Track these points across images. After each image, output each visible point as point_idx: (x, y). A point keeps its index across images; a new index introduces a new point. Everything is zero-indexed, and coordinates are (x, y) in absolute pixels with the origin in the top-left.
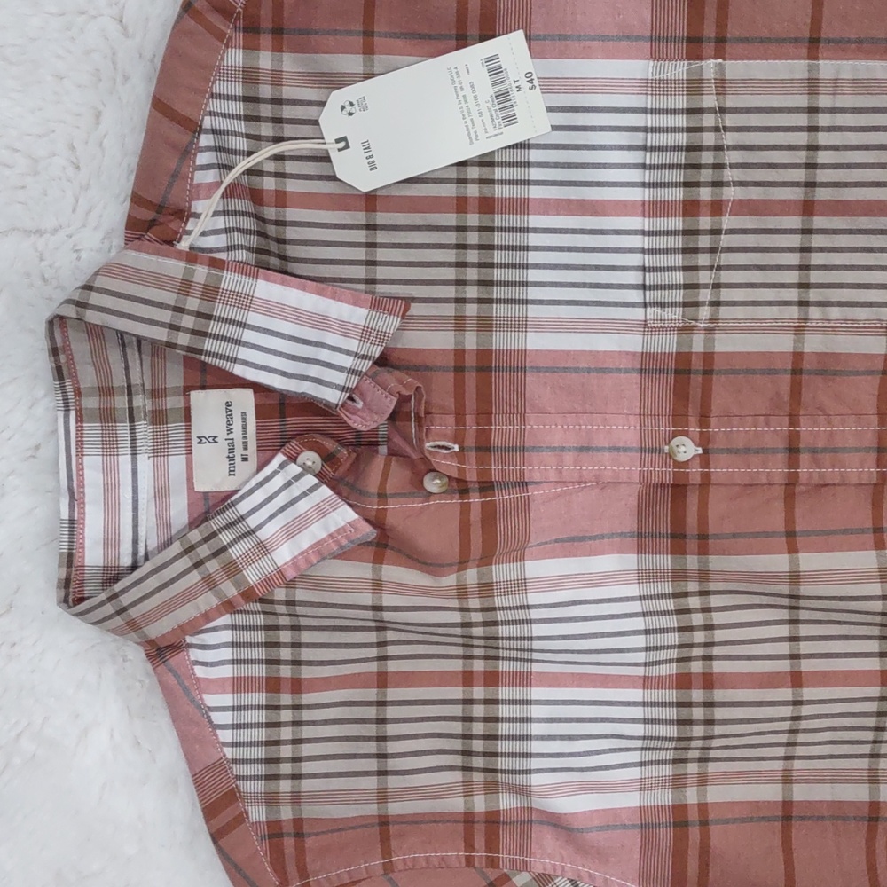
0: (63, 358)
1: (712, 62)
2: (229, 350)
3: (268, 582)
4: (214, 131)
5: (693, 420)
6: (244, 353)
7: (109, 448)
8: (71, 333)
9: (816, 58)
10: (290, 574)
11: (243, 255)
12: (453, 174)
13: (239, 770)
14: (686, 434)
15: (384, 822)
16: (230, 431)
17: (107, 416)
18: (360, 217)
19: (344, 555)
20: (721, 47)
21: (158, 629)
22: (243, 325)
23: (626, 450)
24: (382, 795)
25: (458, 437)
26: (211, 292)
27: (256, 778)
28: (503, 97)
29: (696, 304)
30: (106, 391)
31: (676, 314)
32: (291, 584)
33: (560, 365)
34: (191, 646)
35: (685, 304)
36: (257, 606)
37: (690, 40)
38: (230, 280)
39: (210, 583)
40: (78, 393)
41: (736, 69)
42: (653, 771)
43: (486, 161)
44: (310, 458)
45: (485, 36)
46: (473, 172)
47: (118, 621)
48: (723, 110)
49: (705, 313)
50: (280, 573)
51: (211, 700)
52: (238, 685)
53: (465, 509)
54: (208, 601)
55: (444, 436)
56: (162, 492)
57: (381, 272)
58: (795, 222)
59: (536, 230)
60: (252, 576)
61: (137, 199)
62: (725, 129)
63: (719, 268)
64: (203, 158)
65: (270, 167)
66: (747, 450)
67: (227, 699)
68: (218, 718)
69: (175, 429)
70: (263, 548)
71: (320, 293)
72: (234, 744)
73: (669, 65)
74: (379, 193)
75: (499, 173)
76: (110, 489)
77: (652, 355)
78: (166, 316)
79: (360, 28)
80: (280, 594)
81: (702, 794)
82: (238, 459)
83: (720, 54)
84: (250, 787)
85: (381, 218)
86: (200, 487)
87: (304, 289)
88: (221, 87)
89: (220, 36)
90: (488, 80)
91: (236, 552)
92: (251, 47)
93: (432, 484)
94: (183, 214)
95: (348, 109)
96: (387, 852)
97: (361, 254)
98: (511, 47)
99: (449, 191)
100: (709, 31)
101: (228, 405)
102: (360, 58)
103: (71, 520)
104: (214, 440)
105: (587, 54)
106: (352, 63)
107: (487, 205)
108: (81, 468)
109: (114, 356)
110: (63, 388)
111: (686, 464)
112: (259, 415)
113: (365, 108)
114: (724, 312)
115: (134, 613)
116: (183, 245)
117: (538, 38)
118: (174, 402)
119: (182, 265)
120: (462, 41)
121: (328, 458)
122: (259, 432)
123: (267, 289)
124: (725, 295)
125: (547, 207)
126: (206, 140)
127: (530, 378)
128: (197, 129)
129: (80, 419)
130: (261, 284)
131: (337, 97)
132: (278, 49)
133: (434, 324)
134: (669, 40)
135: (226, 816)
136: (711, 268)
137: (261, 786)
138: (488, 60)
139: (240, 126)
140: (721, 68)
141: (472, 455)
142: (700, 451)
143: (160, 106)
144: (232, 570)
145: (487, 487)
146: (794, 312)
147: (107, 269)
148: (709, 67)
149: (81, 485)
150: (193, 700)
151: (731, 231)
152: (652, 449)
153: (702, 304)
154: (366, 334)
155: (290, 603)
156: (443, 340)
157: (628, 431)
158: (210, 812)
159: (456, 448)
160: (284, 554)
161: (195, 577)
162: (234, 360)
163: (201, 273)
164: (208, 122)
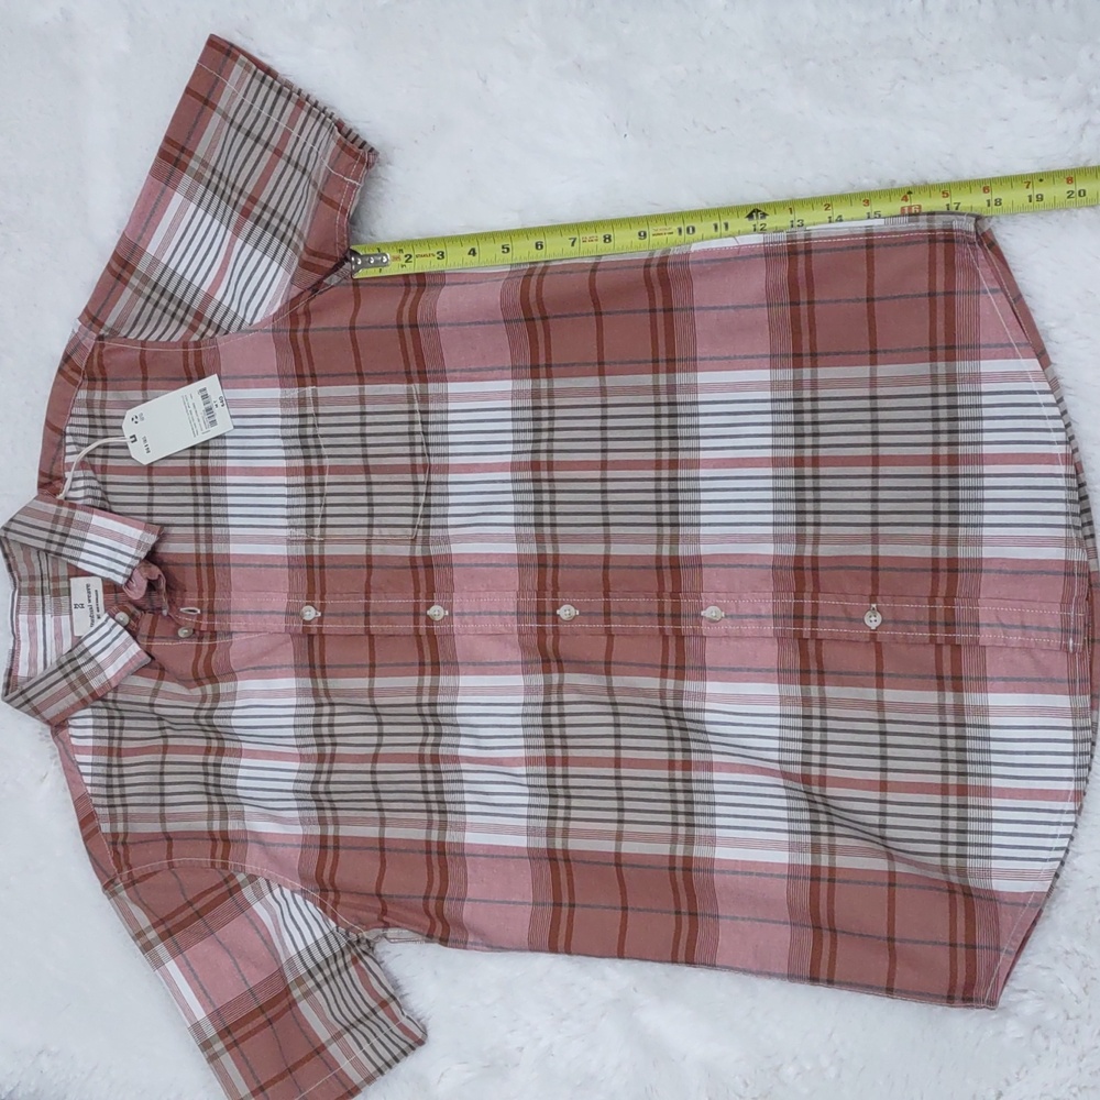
0: (11, 560)
1: (310, 388)
2: (75, 554)
3: (103, 687)
4: (71, 434)
5: (317, 596)
6: (83, 556)
7: (32, 611)
8: (12, 545)
9: (363, 384)
10: (114, 685)
11: (89, 501)
12: (188, 454)
13: (96, 800)
14: (312, 605)
15: (168, 837)
16: (90, 601)
17: (31, 592)
18: (145, 479)
19: (138, 672)
20: (315, 379)
21: (50, 712)
22: (84, 540)
23: (278, 613)
24: (163, 818)
25: (200, 605)
26: (69, 522)
27: (103, 806)
28: (209, 410)
29: (312, 527)
30: (32, 578)
31: (302, 532)
32: (116, 690)
33: (247, 562)
34: (70, 726)
35: (307, 527)
36: (100, 703)
37: (298, 376)
38: (79, 515)
39: (73, 688)
40: (20, 580)
41: (323, 391)
42: (306, 813)
43: (205, 446)
44: (122, 616)
45: (200, 379)
46: (198, 453)
47: (27, 707)
48: (317, 415)
49: (317, 531)
50: (109, 682)
51: (80, 758)
52: (96, 751)
53: (199, 648)
54: (72, 698)
55: (192, 605)
56: (58, 636)
57: (156, 510)
58: (361, 478)
59: (230, 485)
60: (95, 684)
61: (41, 474)
62: (319, 425)
63: (326, 505)
64: (69, 449)
65: (100, 452)
66: (343, 615)
67: (89, 758)
68: (83, 769)
69: (64, 599)
70: (100, 669)
71: (124, 522)
72: (92, 785)
73: (288, 390)
74: (155, 465)
75: (212, 453)
76: (32, 632)
77: (293, 557)
78: (45, 535)
79: (141, 376)
80: (110, 696)
81: (337, 830)
82: (96, 617)
83: (314, 383)
84: (100, 811)
85: (156, 479)
86: (76, 634)
87: (115, 520)
88: (75, 411)
89: (75, 383)
90: (201, 402)
91: (85, 669)
92: (91, 388)
93: (182, 633)
94: (62, 480)
95: (135, 419)
96: (170, 856)
97: (145, 499)
98: (211, 383)
99: (186, 463)
100: (306, 371)
101: (88, 586)
102: (140, 392)
103: (14, 651)
104: (82, 606)
105: (247, 387)
106: (137, 395)
107: (205, 471)
108: (17, 620)
109: (34, 557)
110: (13, 576)
111: (309, 622)
112: (105, 592)
113: (143, 419)
114: (328, 531)
115: (35, 702)
116: (61, 496)
117: (227, 378)
118: (63, 585)
119: (55, 507)
120: (190, 380)
121: (132, 616)
122: (105, 602)
123: (98, 520)
124: (329, 521)
125: (236, 471)
126: (69, 439)
127: (233, 569)
128: (64, 434)
129: (19, 594)
130: (95, 517)
131: (130, 414)
132: (105, 389)
133: (183, 539)
134: (287, 376)
135: (90, 827)
136: (321, 505)
137: (106, 810)
138: (201, 391)
139: (86, 431)
140: (315, 391)
141: (205, 616)
142: (319, 614)
143: (48, 423)
144: (84, 680)
145: (214, 635)
146: (365, 531)
147: (25, 511)
148: (309, 390)
149: (18, 630)
150: (70, 759)
151: (329, 484)
152: (293, 613)
153: (316, 526)
154: (139, 544)
155: (114, 701)
156: (189, 548)
157: (280, 601)
158: (83, 824)
159: (199, 612)
160: (110, 672)
161: (64, 683)
162: (78, 559)
163: (65, 511)
164: (68, 430)
